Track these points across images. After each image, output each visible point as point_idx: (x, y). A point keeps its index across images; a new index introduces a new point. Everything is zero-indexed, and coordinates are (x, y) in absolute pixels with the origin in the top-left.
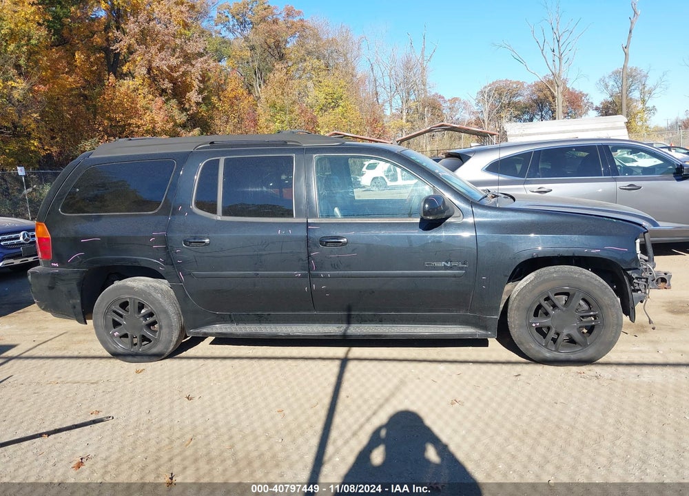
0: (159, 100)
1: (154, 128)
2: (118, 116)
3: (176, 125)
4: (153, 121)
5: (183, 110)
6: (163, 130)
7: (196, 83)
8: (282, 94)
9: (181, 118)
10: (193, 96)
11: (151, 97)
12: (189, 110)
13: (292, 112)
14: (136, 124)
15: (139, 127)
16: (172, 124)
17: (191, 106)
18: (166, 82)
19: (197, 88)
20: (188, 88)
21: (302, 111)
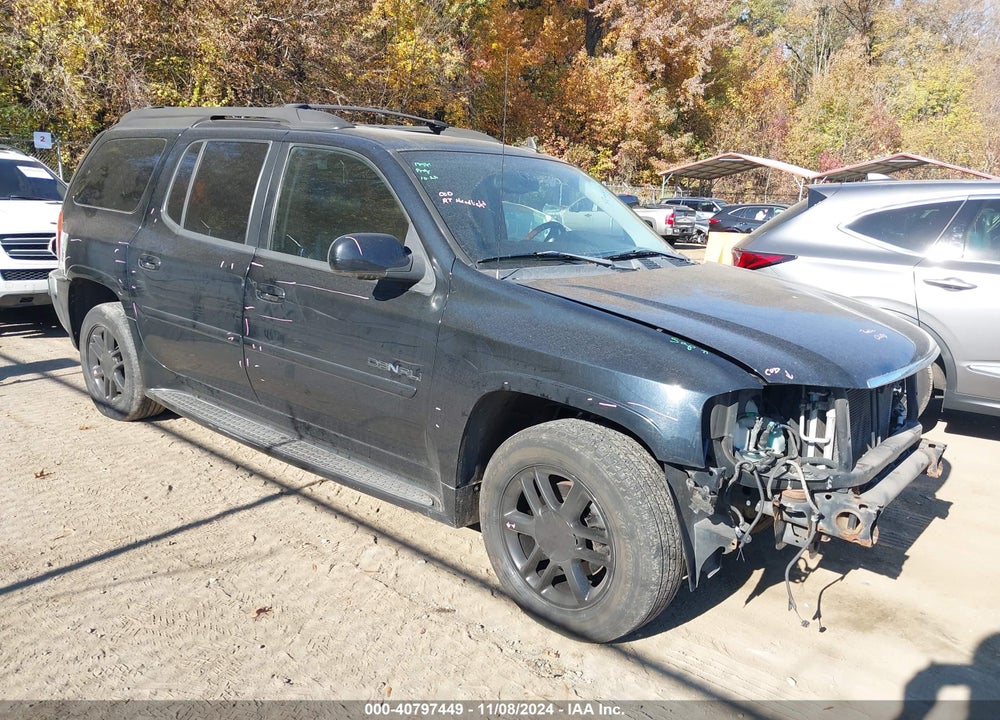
0: (640, 88)
1: (624, 128)
2: (580, 108)
3: (657, 125)
4: (625, 118)
5: (673, 103)
6: (637, 133)
7: (700, 65)
8: (848, 87)
9: (667, 115)
10: (693, 86)
11: (631, 82)
12: (683, 105)
13: (858, 118)
14: (601, 121)
15: (603, 125)
16: (650, 124)
17: (686, 100)
18: (656, 62)
19: (701, 72)
20: (688, 71)
21: (877, 117)
